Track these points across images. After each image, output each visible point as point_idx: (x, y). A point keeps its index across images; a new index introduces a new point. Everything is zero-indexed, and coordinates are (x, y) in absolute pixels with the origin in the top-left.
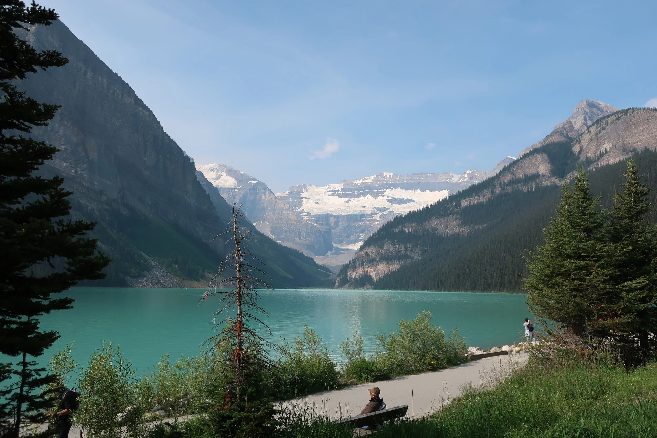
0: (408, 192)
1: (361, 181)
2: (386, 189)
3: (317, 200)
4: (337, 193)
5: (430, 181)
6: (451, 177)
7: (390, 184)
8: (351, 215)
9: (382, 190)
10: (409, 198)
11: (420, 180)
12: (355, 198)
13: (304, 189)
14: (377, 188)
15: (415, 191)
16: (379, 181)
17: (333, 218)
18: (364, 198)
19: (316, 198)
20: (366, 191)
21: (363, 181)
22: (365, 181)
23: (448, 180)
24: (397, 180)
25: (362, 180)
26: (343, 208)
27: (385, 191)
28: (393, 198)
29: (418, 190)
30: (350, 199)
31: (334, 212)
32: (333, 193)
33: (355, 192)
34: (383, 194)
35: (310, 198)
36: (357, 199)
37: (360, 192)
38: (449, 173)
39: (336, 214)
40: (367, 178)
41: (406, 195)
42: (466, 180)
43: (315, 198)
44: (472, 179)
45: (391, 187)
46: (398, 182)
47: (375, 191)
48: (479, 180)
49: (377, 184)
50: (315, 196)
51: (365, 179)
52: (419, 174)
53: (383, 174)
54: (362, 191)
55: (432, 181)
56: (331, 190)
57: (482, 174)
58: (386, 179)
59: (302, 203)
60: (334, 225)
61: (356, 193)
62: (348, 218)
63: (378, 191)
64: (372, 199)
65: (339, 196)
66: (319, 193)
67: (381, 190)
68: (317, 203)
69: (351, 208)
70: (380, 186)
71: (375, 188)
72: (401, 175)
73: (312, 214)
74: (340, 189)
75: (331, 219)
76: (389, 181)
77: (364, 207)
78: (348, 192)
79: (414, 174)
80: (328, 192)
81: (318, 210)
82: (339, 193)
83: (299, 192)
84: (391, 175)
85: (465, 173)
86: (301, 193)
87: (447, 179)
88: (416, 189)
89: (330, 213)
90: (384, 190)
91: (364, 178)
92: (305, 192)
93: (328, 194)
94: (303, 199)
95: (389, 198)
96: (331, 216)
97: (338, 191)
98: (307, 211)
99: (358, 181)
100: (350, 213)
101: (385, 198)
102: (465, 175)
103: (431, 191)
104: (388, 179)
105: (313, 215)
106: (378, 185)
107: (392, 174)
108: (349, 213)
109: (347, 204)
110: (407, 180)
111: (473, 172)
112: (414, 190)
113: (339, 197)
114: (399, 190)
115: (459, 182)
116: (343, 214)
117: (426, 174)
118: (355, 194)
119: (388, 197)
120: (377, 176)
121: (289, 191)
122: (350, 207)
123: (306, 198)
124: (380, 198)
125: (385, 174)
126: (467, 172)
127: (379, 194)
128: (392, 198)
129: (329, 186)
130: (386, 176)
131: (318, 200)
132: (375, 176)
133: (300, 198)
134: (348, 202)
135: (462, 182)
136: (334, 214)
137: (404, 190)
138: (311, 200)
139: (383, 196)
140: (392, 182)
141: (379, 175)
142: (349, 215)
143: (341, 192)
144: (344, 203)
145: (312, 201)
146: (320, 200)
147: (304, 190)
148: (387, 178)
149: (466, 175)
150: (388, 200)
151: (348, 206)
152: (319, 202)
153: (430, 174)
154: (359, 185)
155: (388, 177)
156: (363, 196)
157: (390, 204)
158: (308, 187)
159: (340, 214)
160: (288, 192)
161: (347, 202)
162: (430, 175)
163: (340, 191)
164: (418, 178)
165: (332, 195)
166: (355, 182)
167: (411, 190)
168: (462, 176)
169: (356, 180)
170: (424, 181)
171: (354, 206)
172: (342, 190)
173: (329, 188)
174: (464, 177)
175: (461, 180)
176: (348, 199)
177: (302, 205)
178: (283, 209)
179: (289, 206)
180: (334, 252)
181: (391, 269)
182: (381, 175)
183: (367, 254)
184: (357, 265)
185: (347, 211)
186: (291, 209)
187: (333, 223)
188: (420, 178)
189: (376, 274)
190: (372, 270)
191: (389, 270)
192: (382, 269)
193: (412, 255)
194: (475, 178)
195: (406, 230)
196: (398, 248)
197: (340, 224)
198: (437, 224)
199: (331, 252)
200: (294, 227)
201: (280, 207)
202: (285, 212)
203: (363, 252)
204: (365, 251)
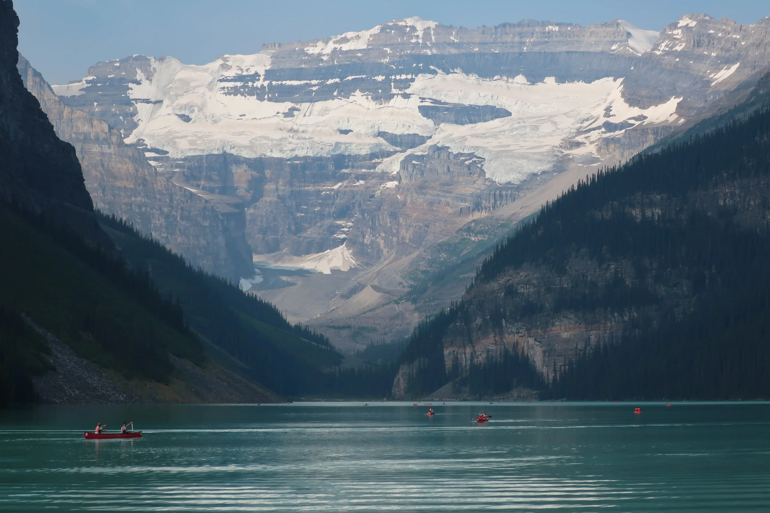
0: (487, 83)
1: (331, 46)
2: (417, 72)
3: (186, 106)
4: (250, 84)
5: (558, 50)
6: (624, 38)
7: (426, 56)
8: (305, 158)
9: (404, 77)
10: (491, 103)
11: (523, 43)
12: (312, 101)
13: (139, 71)
14: (388, 72)
15: (510, 80)
16: (391, 46)
17: (244, 167)
18: (344, 101)
19: (183, 101)
20: (350, 78)
21: (338, 46)
22: (345, 47)
23: (614, 47)
24: (449, 44)
25: (335, 42)
26: (278, 135)
27: (413, 80)
28: (439, 102)
29: (520, 79)
30: (298, 106)
31: (246, 147)
32: (239, 84)
33: (314, 82)
34: (408, 91)
35: (160, 102)
36: (319, 105)
37: (330, 82)
38: (618, 24)
39: (253, 156)
40: (350, 35)
41: (482, 94)
42: (679, 48)
43: (176, 102)
44: (698, 44)
45: (432, 67)
46: (454, 51)
47: (380, 78)
48: (722, 49)
49: (385, 55)
50: (177, 96)
51: (345, 40)
52: (519, 25)
53: (403, 23)
54: (337, 80)
55: (565, 49)
56: (231, 74)
57: (729, 29)
58: (414, 41)
59: (135, 119)
60: (248, 191)
61: (315, 85)
62: (294, 167)
63: (388, 81)
64: (372, 105)
65: (260, 94)
66: (192, 84)
67: (398, 77)
68: (186, 119)
69: (303, 135)
70: (393, 63)
71: (380, 69)
72: (461, 27)
73: (173, 154)
74: (262, 72)
75: (239, 171)
76: (425, 46)
77: (346, 132)
78: (288, 83)
79: (504, 25)
80: (221, 81)
81: (192, 143)
82: (258, 84)
83: (122, 80)
84: (429, 28)
85: (674, 26)
86: (130, 85)
87: (613, 43)
88: (512, 74)
89: (233, 152)
90: (409, 77)
91: (339, 37)
92: (145, 83)
93: (223, 88)
94: (139, 106)
95: (428, 103)
96: (237, 160)
97: (255, 77)
98: (153, 146)
99: (320, 44)
100: (301, 153)
101: (414, 102)
102: (675, 32)
103: (561, 80)
104: (420, 41)
105: (177, 160)
106: (387, 60)
107: (432, 24)
108: (296, 153)
109: (289, 123)
110: (482, 44)
111: (702, 23)
112: (505, 78)
113: (261, 99)
114: (458, 76)
115: (658, 53)
116: (276, 154)
117: (544, 24)
118: (314, 89)
119: (423, 99)
120: (382, 30)
121: (90, 78)
122: (296, 131)
123: (147, 101)
124: (398, 102)
125: (410, 22)
126: (682, 23)
127: (394, 91)
128: (435, 101)
129: (226, 60)
130: (413, 29)
131: (191, 107)
132: (376, 30)
133: (128, 102)
134: (290, 114)
135: (666, 53)
136: (246, 154)
137: (473, 78)
138: (164, 110)
139: (406, 96)
140: (435, 51)
141: (391, 28)
142: (297, 158)
143: (266, 83)
144: (275, 120)
145: (170, 110)
146: (196, 109)
147: (140, 75)
148: (418, 37)
149: (678, 33)
150: (425, 111)
151: (291, 130)
152: (192, 116)
153: (557, 24)
154: (325, 58)
155: (420, 33)
156: (339, 94)
157: (430, 123)
158: (154, 64)
159: (269, 154)
160: (88, 82)
161: (286, 115)
162: (557, 29)
163: (262, 78)
164: (517, 39)
165: (235, 91)
166: (312, 50)
167: (496, 78)
168: (665, 36)
169: (314, 42)
170: (536, 49)
171: (310, 129)
172: (269, 75)
173: (225, 67)
174: (672, 38)
175: (663, 47)
176: (288, 105)
177: (135, 125)
178: (86, 139)
179: (107, 130)
180: (259, 279)
181: (593, 338)
182: (396, 27)
183: (510, 291)
184: (474, 325)
185: (291, 146)
186: (114, 139)
187: (244, 185)
188: (523, 40)
189: (544, 352)
190: (531, 341)
191: (589, 339)
192: (565, 335)
193: (662, 290)
194: (709, 42)
195: (636, 213)
196: (613, 271)
197: (270, 186)
198: (733, 195)
199: (250, 280)
200: (126, 200)
201: (75, 133)
202: (95, 149)
203: (494, 285)
204: (502, 281)
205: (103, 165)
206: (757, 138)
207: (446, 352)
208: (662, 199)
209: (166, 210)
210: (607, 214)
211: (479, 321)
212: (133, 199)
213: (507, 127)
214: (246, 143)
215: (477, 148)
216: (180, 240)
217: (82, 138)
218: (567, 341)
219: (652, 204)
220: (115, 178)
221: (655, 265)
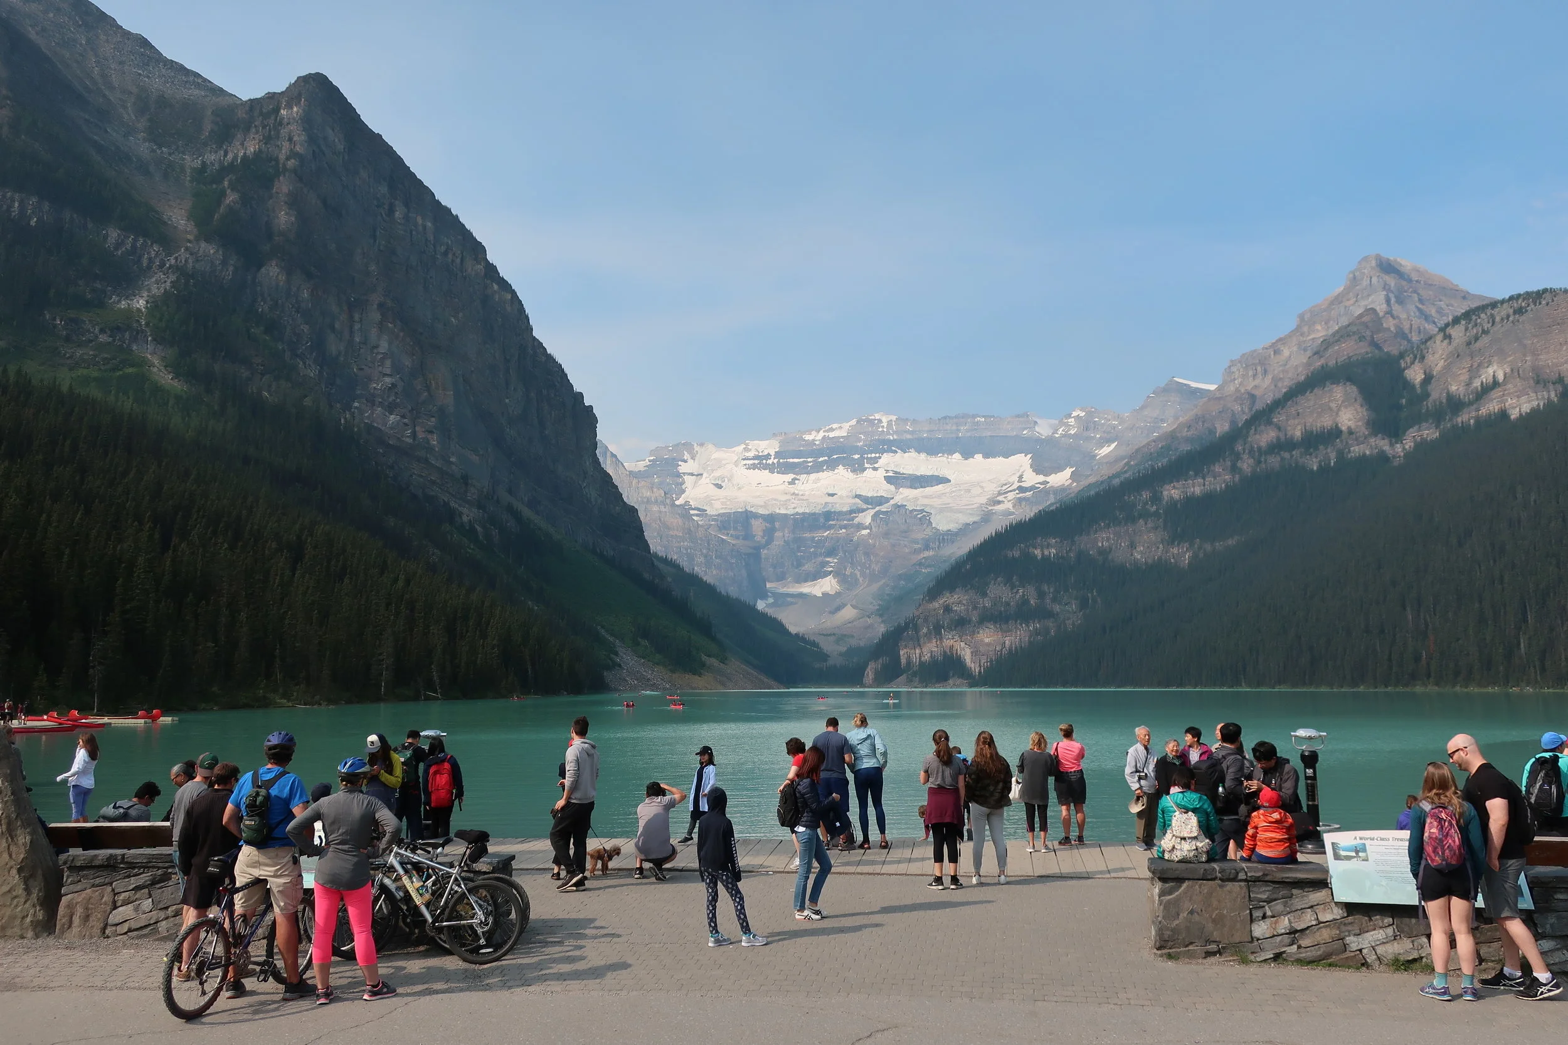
0: (933, 459)
1: (821, 434)
2: (883, 452)
3: (718, 478)
4: (764, 461)
5: (984, 435)
6: (1032, 425)
7: (889, 440)
8: (803, 514)
9: (873, 455)
10: (936, 474)
11: (958, 430)
12: (809, 473)
13: (685, 453)
14: (862, 452)
15: (950, 457)
16: (864, 433)
17: (760, 520)
18: (831, 473)
19: (717, 474)
20: (835, 457)
21: (827, 434)
22: (832, 435)
23: (1025, 432)
24: (905, 432)
25: (824, 432)
26: (784, 498)
27: (880, 458)
28: (899, 473)
29: (957, 456)
30: (798, 477)
31: (761, 506)
32: (756, 462)
33: (809, 460)
34: (876, 465)
35: (702, 474)
36: (813, 476)
37: (821, 459)
38: (1028, 416)
39: (767, 513)
40: (835, 426)
41: (930, 467)
42: (1072, 432)
43: (713, 475)
44: (1087, 429)
45: (893, 448)
46: (909, 436)
47: (856, 456)
48: (1104, 432)
49: (859, 440)
50: (713, 471)
51: (832, 430)
52: (956, 417)
53: (873, 417)
54: (826, 458)
55: (989, 434)
56: (751, 454)
57: (1110, 417)
58: (880, 430)
59: (683, 487)
60: (763, 537)
61: (810, 462)
62: (795, 520)
63: (862, 458)
64: (851, 475)
65: (771, 469)
66: (723, 462)
67: (869, 456)
68: (720, 487)
69: (802, 497)
70: (866, 446)
71: (856, 450)
72: (914, 420)
73: (710, 511)
74: (773, 453)
75: (756, 523)
76: (888, 433)
77: (832, 495)
78: (791, 460)
79: (945, 418)
80: (744, 459)
81: (722, 503)
82: (770, 462)
83: (674, 459)
84: (891, 420)
85: (1069, 416)
86: (680, 463)
87: (1025, 429)
88: (951, 453)
89: (752, 509)
90: (877, 455)
91: (827, 428)
92: (690, 461)
93: (745, 465)
94: (686, 477)
95: (891, 474)
96: (756, 516)
97: (768, 456)
98: (696, 506)
99: (814, 433)
100: (800, 510)
101: (881, 473)
102: (1069, 420)
103: (987, 456)
104: (885, 430)
105: (713, 515)
106: (861, 443)
107: (894, 418)
108: (797, 510)
109: (792, 489)
110: (929, 431)
111: (1090, 414)
112: (946, 455)
113: (772, 472)
114: (913, 454)
115: (1057, 436)
116: (783, 511)
117: (974, 416)
118: (810, 464)
119: (887, 471)
120: (858, 422)
121: (652, 458)
122: (798, 495)
123: (692, 474)
124: (869, 473)
125: (877, 416)
126: (1074, 414)
127: (866, 465)
128: (896, 473)
129: (747, 445)
130: (880, 421)
131: (722, 478)
132: (854, 422)
133: (679, 475)
134: (792, 482)
135: (1063, 436)
136: (761, 511)
137: (923, 456)
138: (704, 480)
139: (875, 469)
140: (895, 437)
141: (864, 421)
142: (797, 514)
143: (776, 461)
144: (782, 487)
145: (708, 481)
146: (726, 479)
147: (686, 456)
148: (883, 427)
149: (1072, 421)
150: (888, 479)
151: (794, 494)
152: (723, 484)
153: (983, 416)
154: (817, 443)
155: (885, 424)
156: (827, 468)
157: (892, 488)
158: (696, 448)
159: (778, 511)
160: (650, 461)
161: (790, 483)
162: (983, 419)
163: (772, 457)
164: (954, 428)
165: (754, 467)
166: (808, 437)
167: (940, 455)
168: (1062, 423)
169: (809, 432)
170: (969, 434)
171: (807, 493)
172: (778, 455)
173: (747, 450)
174: (1067, 425)
175: (1060, 431)
176: (791, 476)
177: (683, 491)
178: (648, 501)
179: (663, 495)
180: (771, 600)
181: (1007, 642)
182: (867, 420)
183: (947, 609)
184: (921, 633)
185: (793, 506)
186: (668, 501)
187: (761, 533)
188: (959, 428)
189: (972, 653)
190: (963, 644)
191: (1005, 643)
192: (987, 640)
193: (1057, 608)
194: (1095, 427)
195: (1038, 552)
196: (1021, 594)
197: (778, 534)
198: (1108, 539)
199: (765, 601)
200: (677, 545)
201: (641, 497)
202: (655, 508)
203: (936, 605)
204: (941, 602)
205: (660, 520)
206: (1126, 498)
207: (902, 653)
208: (1056, 542)
209: (705, 551)
210: (1017, 554)
211: (925, 630)
212: (682, 544)
213: (948, 490)
214: (762, 504)
215: (926, 505)
216: (714, 572)
217: (645, 500)
218: (988, 645)
219: (1048, 546)
220: (669, 528)
221: (1052, 590)
